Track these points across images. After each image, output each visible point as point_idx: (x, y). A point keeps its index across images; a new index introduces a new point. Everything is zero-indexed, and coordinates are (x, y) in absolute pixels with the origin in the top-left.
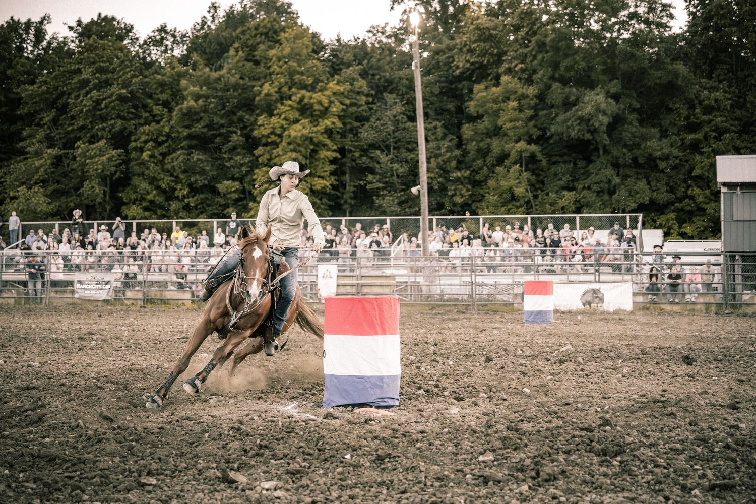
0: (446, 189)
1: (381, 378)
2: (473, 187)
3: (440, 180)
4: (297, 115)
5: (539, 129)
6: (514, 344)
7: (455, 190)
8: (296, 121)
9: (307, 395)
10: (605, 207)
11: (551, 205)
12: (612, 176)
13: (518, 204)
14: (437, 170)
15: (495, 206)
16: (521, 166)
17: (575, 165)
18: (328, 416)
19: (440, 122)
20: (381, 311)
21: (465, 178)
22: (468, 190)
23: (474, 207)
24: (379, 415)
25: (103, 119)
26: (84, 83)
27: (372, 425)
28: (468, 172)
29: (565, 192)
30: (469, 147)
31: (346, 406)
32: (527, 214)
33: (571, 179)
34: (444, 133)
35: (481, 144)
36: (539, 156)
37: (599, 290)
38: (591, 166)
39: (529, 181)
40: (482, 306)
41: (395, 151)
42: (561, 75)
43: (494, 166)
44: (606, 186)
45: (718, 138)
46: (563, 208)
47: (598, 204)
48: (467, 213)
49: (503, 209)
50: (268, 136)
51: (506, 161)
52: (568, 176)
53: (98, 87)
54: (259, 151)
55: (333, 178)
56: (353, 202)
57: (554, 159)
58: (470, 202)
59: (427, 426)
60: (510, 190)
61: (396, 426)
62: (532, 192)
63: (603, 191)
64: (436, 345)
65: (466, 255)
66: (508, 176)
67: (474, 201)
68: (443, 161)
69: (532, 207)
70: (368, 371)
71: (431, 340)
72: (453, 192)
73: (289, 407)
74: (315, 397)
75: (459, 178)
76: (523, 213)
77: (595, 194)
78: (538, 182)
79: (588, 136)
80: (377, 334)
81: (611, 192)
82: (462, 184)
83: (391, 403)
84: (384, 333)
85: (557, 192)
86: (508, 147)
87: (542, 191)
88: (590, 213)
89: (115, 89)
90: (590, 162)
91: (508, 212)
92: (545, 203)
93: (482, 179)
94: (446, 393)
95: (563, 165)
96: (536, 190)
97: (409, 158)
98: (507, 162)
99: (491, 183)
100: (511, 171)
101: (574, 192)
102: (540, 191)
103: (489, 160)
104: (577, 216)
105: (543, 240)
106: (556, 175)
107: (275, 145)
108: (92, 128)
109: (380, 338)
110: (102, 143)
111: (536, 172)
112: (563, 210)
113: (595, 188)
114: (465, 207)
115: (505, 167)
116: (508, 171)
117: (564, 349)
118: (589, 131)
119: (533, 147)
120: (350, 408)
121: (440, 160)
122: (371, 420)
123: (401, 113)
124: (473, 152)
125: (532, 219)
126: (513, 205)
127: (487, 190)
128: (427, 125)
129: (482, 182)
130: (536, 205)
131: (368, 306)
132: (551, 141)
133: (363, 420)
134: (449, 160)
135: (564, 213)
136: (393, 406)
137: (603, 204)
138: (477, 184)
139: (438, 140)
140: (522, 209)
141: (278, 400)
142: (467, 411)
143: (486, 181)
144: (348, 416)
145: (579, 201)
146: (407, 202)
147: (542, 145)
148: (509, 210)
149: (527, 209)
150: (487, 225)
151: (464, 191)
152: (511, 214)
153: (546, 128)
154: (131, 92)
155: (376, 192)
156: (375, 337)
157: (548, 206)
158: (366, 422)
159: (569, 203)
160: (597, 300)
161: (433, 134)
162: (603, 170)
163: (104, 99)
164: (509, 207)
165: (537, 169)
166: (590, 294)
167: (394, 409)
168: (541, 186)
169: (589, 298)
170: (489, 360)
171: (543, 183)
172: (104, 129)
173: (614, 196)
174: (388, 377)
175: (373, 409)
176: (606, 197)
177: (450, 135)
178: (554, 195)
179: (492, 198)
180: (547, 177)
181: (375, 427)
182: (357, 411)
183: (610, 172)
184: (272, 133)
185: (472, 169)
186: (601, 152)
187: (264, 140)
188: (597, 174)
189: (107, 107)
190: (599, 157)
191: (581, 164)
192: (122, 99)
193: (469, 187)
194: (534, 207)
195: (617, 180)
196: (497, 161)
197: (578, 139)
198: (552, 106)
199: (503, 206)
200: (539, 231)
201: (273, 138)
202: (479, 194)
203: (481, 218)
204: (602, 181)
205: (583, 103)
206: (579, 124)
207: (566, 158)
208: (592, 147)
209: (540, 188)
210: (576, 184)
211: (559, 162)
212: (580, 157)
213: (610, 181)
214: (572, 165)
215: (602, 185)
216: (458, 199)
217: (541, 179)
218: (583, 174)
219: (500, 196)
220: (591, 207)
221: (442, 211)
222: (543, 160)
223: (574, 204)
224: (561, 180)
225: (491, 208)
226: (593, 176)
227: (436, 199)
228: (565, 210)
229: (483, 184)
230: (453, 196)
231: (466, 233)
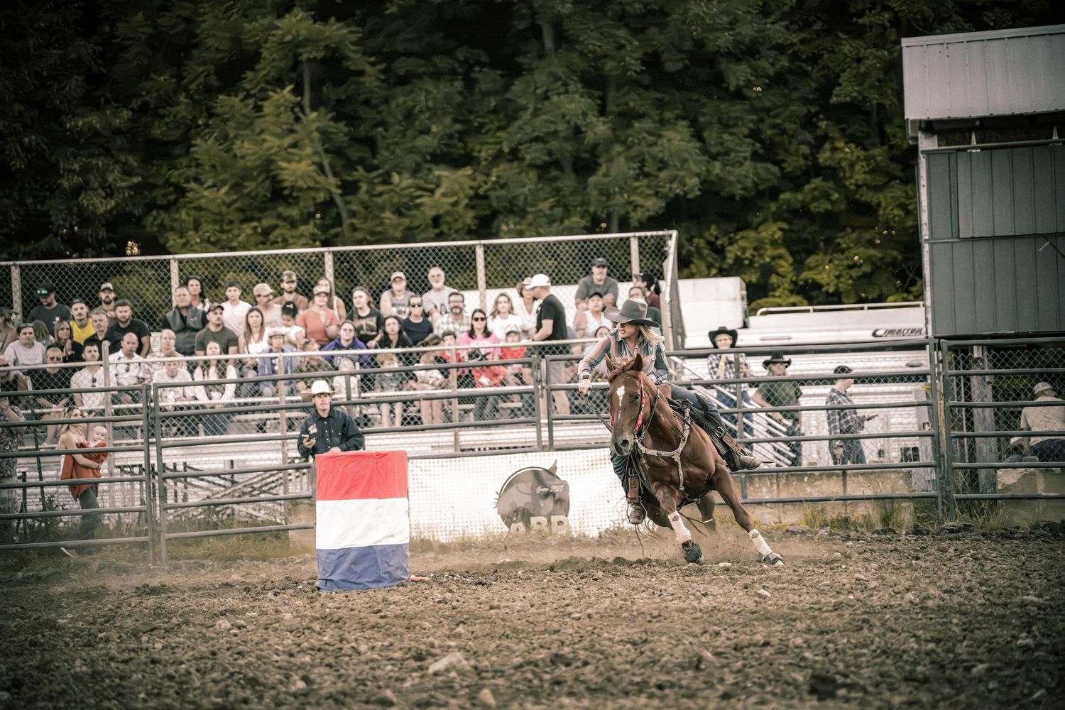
2: (146, 161)
7: (85, 170)
10: (568, 212)
11: (399, 213)
12: (585, 114)
13: (294, 212)
15: (219, 219)
16: (298, 91)
17: (470, 83)
21: (118, 132)
22: (127, 172)
28: (126, 114)
29: (441, 172)
30: (123, 30)
32: (324, 244)
33: (458, 126)
36: (356, 59)
37: (552, 473)
38: (518, 86)
39: (325, 135)
40: (186, 542)
43: (209, 91)
44: (569, 147)
46: (436, 221)
47: (544, 206)
48: (133, 247)
49: (247, 229)
51: (249, 74)
52: (448, 120)
57: (402, 66)
58: (137, 211)
60: (267, 166)
62: (336, 174)
63: (556, 164)
65: (128, 380)
66: (259, 124)
67: (151, 206)
69: (338, 221)
72: (77, 180)
75: (97, 133)
76: (313, 241)
77: (533, 175)
78: (355, 140)
81: (585, 165)
85: (416, 171)
87: (370, 169)
88: (521, 234)
90: (512, 71)
91: (265, 239)
92: (382, 208)
93: (175, 135)
95: (428, 85)
96: (351, 166)
98: (251, 79)
99: (204, 147)
100: (268, 107)
101: (468, 171)
102: (360, 172)
103: (198, 70)
104: (479, 245)
105: (372, 322)
106: (409, 116)
111: (349, 109)
112: (438, 226)
113: (534, 153)
114: (123, 227)
115: (248, 96)
116: (258, 108)
117: (440, 666)
119: (336, 31)
124: (136, 47)
125: (338, 257)
126: (280, 217)
127: (192, 172)
129: (173, 144)
130: (353, 214)
135: (440, 236)
137: (558, 204)
138: (157, 151)
140: (308, 229)
143: (186, 141)
145: (486, 197)
147: (361, 23)
148: (266, 232)
149: (324, 228)
150: (195, 285)
151: (113, 176)
152: (274, 245)
157: (388, 215)
159: (455, 204)
160: (547, 505)
162: (555, 98)
164: (266, 223)
165: (350, 99)
166: (525, 488)
168: (367, 154)
169: (522, 499)
171: (370, 143)
173: (592, 180)
176: (568, 182)
178: (407, 181)
179: (212, 196)
180: (383, 124)
183: (575, 103)
185: (136, 103)
186: (549, 43)
188: (536, 113)
190: (541, 56)
191: (487, 79)
193: (132, 161)
194: (347, 221)
195: (600, 128)
196: (219, 75)
199: (247, 220)
200: (361, 297)
202: (168, 183)
203: (174, 261)
204: (554, 134)
207: (441, 62)
208: (521, 25)
209: (362, 161)
210: (474, 144)
211: (419, 77)
212: (484, 59)
213: (577, 132)
214: (458, 84)
215: (554, 145)
216: (100, 204)
217: (363, 130)
218: (495, 111)
219: (237, 187)
220: (522, 214)
221: (44, 244)
222: (369, 69)
223: (470, 207)
224: (426, 131)
225: (208, 229)
226: (526, 116)
227: (21, 203)
228: (445, 228)
229: (178, 150)
230: (77, 191)
231: (124, 312)
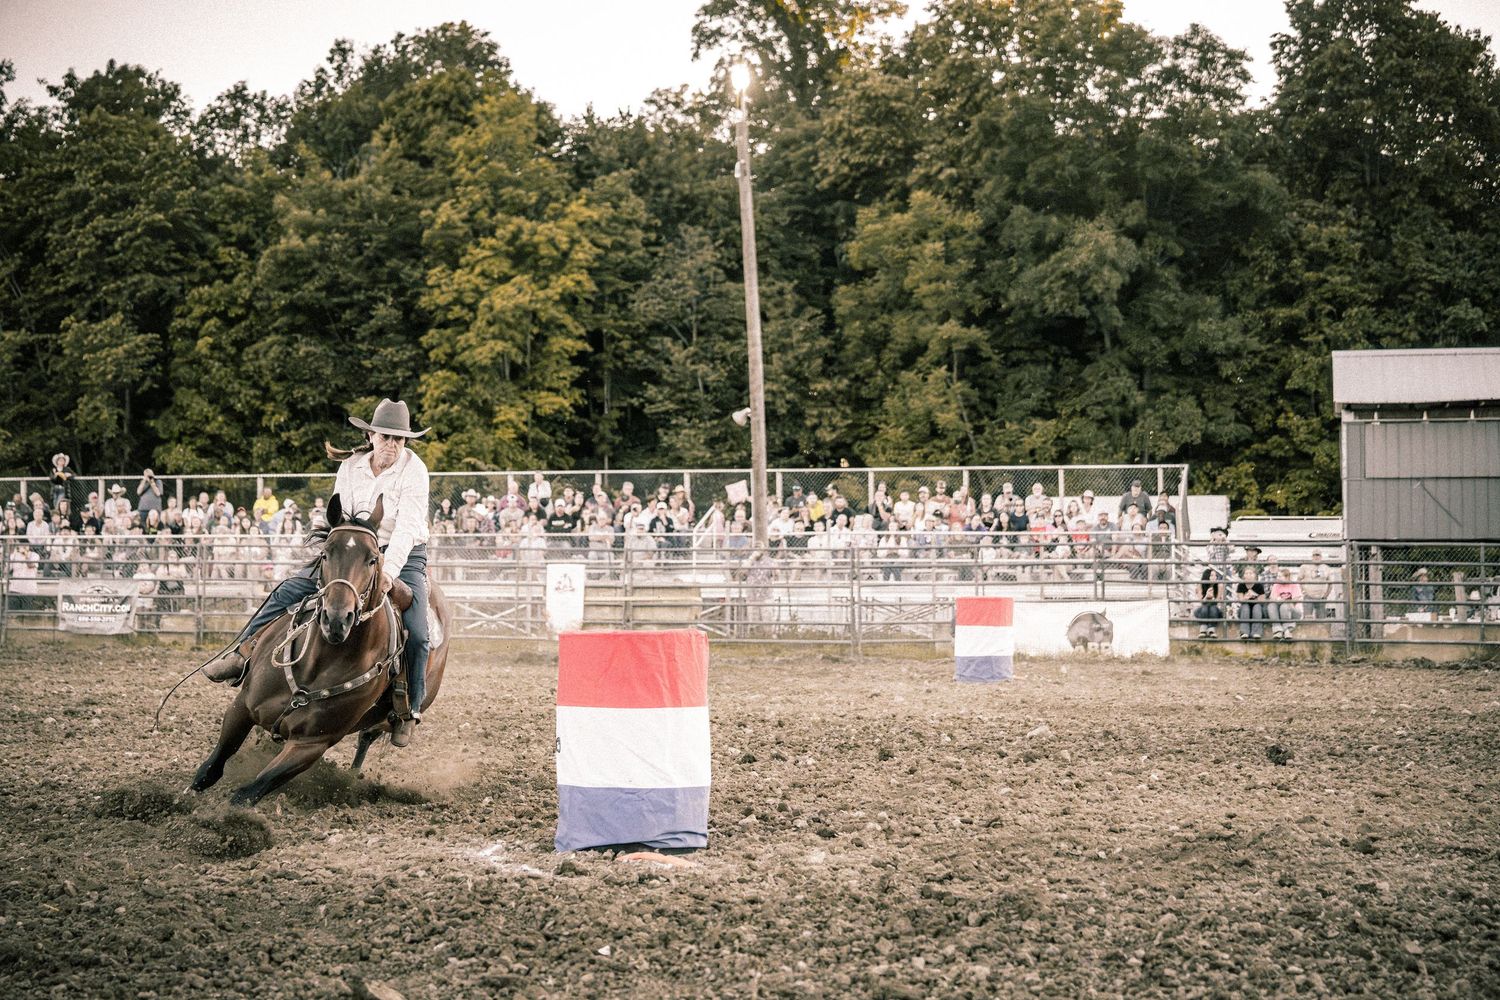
0: (801, 415)
1: (671, 793)
2: (855, 410)
3: (790, 396)
4: (505, 266)
5: (986, 296)
6: (936, 723)
7: (820, 416)
8: (505, 279)
9: (525, 827)
10: (1116, 451)
11: (1009, 446)
12: (1129, 389)
13: (943, 444)
14: (784, 377)
15: (899, 448)
16: (950, 369)
17: (1057, 367)
18: (565, 869)
19: (791, 281)
20: (671, 659)
21: (840, 392)
22: (845, 416)
23: (856, 450)
24: (668, 867)
25: (118, 272)
26: (79, 201)
27: (652, 887)
28: (846, 382)
29: (1038, 422)
30: (847, 332)
31: (601, 849)
32: (962, 464)
33: (1049, 394)
34: (797, 303)
35: (873, 326)
36: (986, 350)
37: (1102, 615)
38: (1087, 370)
39: (966, 398)
40: (873, 646)
41: (702, 340)
42: (1029, 192)
43: (896, 368)
44: (1118, 409)
45: (1336, 316)
46: (1032, 453)
47: (1102, 445)
48: (844, 463)
49: (915, 453)
50: (447, 308)
51: (921, 359)
52: (1042, 390)
53: (108, 208)
54: (431, 336)
55: (577, 393)
56: (618, 439)
57: (1014, 356)
58: (849, 441)
59: (762, 888)
60: (929, 416)
61: (700, 890)
62: (971, 421)
63: (1110, 420)
64: (781, 724)
65: (841, 544)
66: (925, 389)
67: (857, 438)
68: (796, 358)
69: (970, 451)
70: (643, 780)
71: (771, 715)
72: (815, 421)
73: (488, 852)
74: (538, 831)
75: (828, 393)
76: (955, 462)
77: (1095, 425)
78: (983, 399)
79: (1081, 310)
80: (661, 704)
81: (1127, 422)
82: (833, 404)
83: (690, 841)
84: (677, 702)
85: (1020, 421)
86: (925, 330)
87: (992, 418)
88: (1085, 463)
89: (144, 214)
90: (1085, 361)
91: (925, 460)
92: (998, 444)
93: (873, 395)
94: (801, 823)
95: (1032, 368)
96: (980, 417)
97: (728, 353)
98: (922, 362)
99: (889, 402)
100: (931, 378)
101: (1053, 422)
102: (985, 421)
103: (889, 356)
104: (1061, 469)
105: (992, 515)
106: (1018, 386)
107: (463, 325)
108: (96, 289)
109: (669, 712)
110: (115, 321)
111: (980, 380)
112: (1033, 456)
113: (1097, 412)
114: (840, 450)
115: (919, 372)
116: (925, 380)
117: (1035, 733)
118: (1083, 300)
119: (975, 332)
120: (609, 853)
121: (790, 356)
122: (651, 877)
123: (713, 264)
124: (855, 342)
125: (972, 473)
126: (935, 447)
127: (883, 418)
128: (764, 288)
129: (872, 400)
130: (980, 447)
131: (646, 649)
132: (1010, 320)
133: (635, 877)
134: (809, 356)
135: (1035, 462)
136: (695, 849)
137: (1110, 444)
138: (862, 404)
139: (786, 318)
140: (952, 455)
141: (467, 837)
142: (842, 856)
143: (880, 399)
144: (606, 869)
145: (1064, 439)
146: (725, 440)
147: (991, 328)
148: (926, 456)
149: (962, 455)
150: (882, 487)
151: (837, 419)
152: (931, 464)
153: (998, 294)
154: (173, 219)
155: (664, 420)
156: (659, 711)
157: (1002, 448)
158: (641, 880)
159: (1045, 443)
160: (1099, 635)
161: (776, 305)
162: (1111, 379)
163: (120, 233)
164: (926, 450)
165: (980, 375)
166: (1085, 624)
167: (697, 853)
168: (990, 409)
169: (1083, 630)
170: (885, 756)
171: (994, 404)
172: (119, 291)
173: (1132, 431)
174: (684, 790)
175: (657, 856)
176: (1118, 431)
177: (810, 308)
178: (1015, 427)
179: (894, 433)
180: (1002, 391)
181: (659, 891)
182: (625, 858)
183: (1124, 382)
184: (458, 301)
185: (852, 375)
186: (1108, 344)
187: (439, 317)
188: (1098, 387)
189: (124, 249)
190: (1103, 351)
191: (1068, 364)
192: (155, 232)
193: (848, 410)
194: (976, 450)
195: (1140, 398)
196: (901, 358)
197: (1063, 317)
198: (1012, 252)
199: (913, 448)
200: (986, 499)
201: (457, 311)
202: (868, 424)
203: (871, 471)
204: (1109, 401)
205: (1072, 245)
206: (1064, 287)
207: (1040, 354)
208: (1091, 332)
209: (987, 413)
210: (1058, 405)
211: (1025, 362)
212: (1067, 352)
213: (1124, 401)
214: (1050, 367)
215: (1109, 407)
216: (826, 435)
217: (989, 394)
218: (1072, 386)
219: (910, 428)
220: (1088, 450)
221: (795, 458)
222: (995, 357)
223: (1055, 444)
224: (1028, 396)
225: (891, 454)
226: (1092, 389)
227: (783, 434)
228: (1037, 457)
229: (876, 404)
230: (815, 427)
231: (842, 502)
